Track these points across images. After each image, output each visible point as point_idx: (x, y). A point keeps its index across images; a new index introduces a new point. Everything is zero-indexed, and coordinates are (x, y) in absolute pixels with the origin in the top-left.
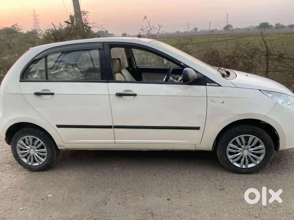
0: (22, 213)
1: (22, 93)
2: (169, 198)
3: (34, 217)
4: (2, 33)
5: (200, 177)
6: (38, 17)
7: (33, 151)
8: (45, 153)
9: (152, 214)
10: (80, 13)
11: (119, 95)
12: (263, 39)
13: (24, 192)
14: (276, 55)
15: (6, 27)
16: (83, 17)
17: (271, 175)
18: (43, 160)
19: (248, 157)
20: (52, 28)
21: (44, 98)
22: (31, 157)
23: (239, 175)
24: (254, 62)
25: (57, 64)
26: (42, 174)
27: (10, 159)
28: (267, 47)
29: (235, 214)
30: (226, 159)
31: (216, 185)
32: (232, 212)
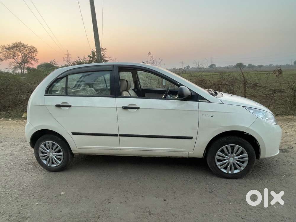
0: (37, 208)
1: (46, 105)
2: (165, 199)
3: (47, 212)
4: (43, 67)
5: (192, 180)
6: (70, 56)
7: (52, 155)
8: (61, 156)
9: (150, 213)
10: (100, 50)
11: (125, 108)
12: (241, 71)
13: (41, 189)
14: (252, 84)
15: (46, 62)
16: (102, 53)
17: (253, 181)
18: (60, 162)
19: (234, 164)
20: (78, 60)
21: (64, 110)
22: (50, 159)
23: (225, 180)
24: (234, 89)
25: (79, 83)
26: (59, 174)
27: (34, 161)
28: (244, 78)
29: (223, 215)
30: (214, 165)
31: (206, 189)
32: (221, 213)
